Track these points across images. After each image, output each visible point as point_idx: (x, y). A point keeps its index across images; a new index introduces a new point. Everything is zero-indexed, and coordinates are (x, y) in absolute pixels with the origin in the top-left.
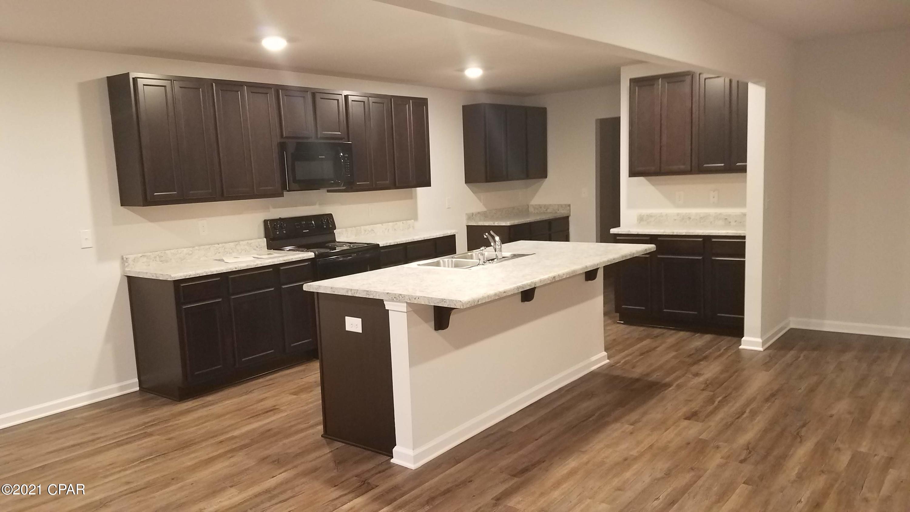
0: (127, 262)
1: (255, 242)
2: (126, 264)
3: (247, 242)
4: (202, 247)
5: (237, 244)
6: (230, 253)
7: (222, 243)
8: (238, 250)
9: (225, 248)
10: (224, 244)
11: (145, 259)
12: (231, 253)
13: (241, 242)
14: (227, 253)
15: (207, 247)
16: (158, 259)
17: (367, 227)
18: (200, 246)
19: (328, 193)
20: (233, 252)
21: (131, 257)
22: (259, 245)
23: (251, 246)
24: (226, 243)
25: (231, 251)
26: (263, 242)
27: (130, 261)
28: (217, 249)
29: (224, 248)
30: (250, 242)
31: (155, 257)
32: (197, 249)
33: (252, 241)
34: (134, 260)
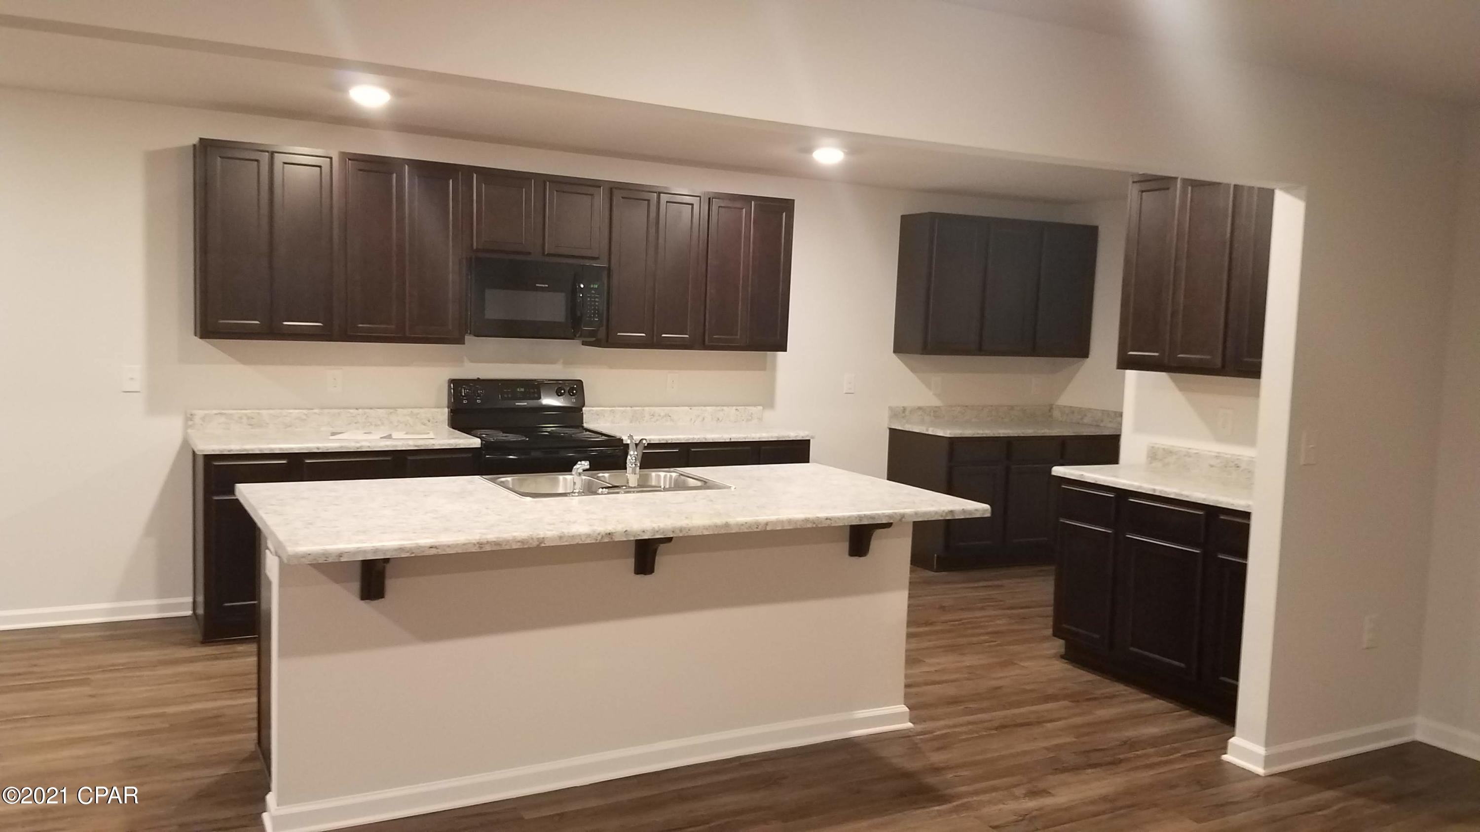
0: (191, 420)
1: (424, 413)
2: (190, 423)
3: (411, 411)
4: (326, 411)
5: (391, 413)
6: (376, 425)
7: (363, 408)
8: (391, 422)
9: (367, 416)
10: (367, 410)
11: (222, 419)
12: (379, 425)
13: (400, 410)
14: (371, 425)
15: (337, 411)
16: (245, 420)
17: (657, 410)
18: (323, 408)
19: (583, 346)
20: (383, 424)
21: (199, 413)
22: (433, 419)
23: (417, 418)
24: (371, 408)
25: (379, 423)
26: (444, 413)
27: (197, 420)
28: (353, 417)
29: (365, 416)
30: (416, 411)
31: (241, 418)
32: (315, 413)
33: (422, 410)
34: (203, 419)
